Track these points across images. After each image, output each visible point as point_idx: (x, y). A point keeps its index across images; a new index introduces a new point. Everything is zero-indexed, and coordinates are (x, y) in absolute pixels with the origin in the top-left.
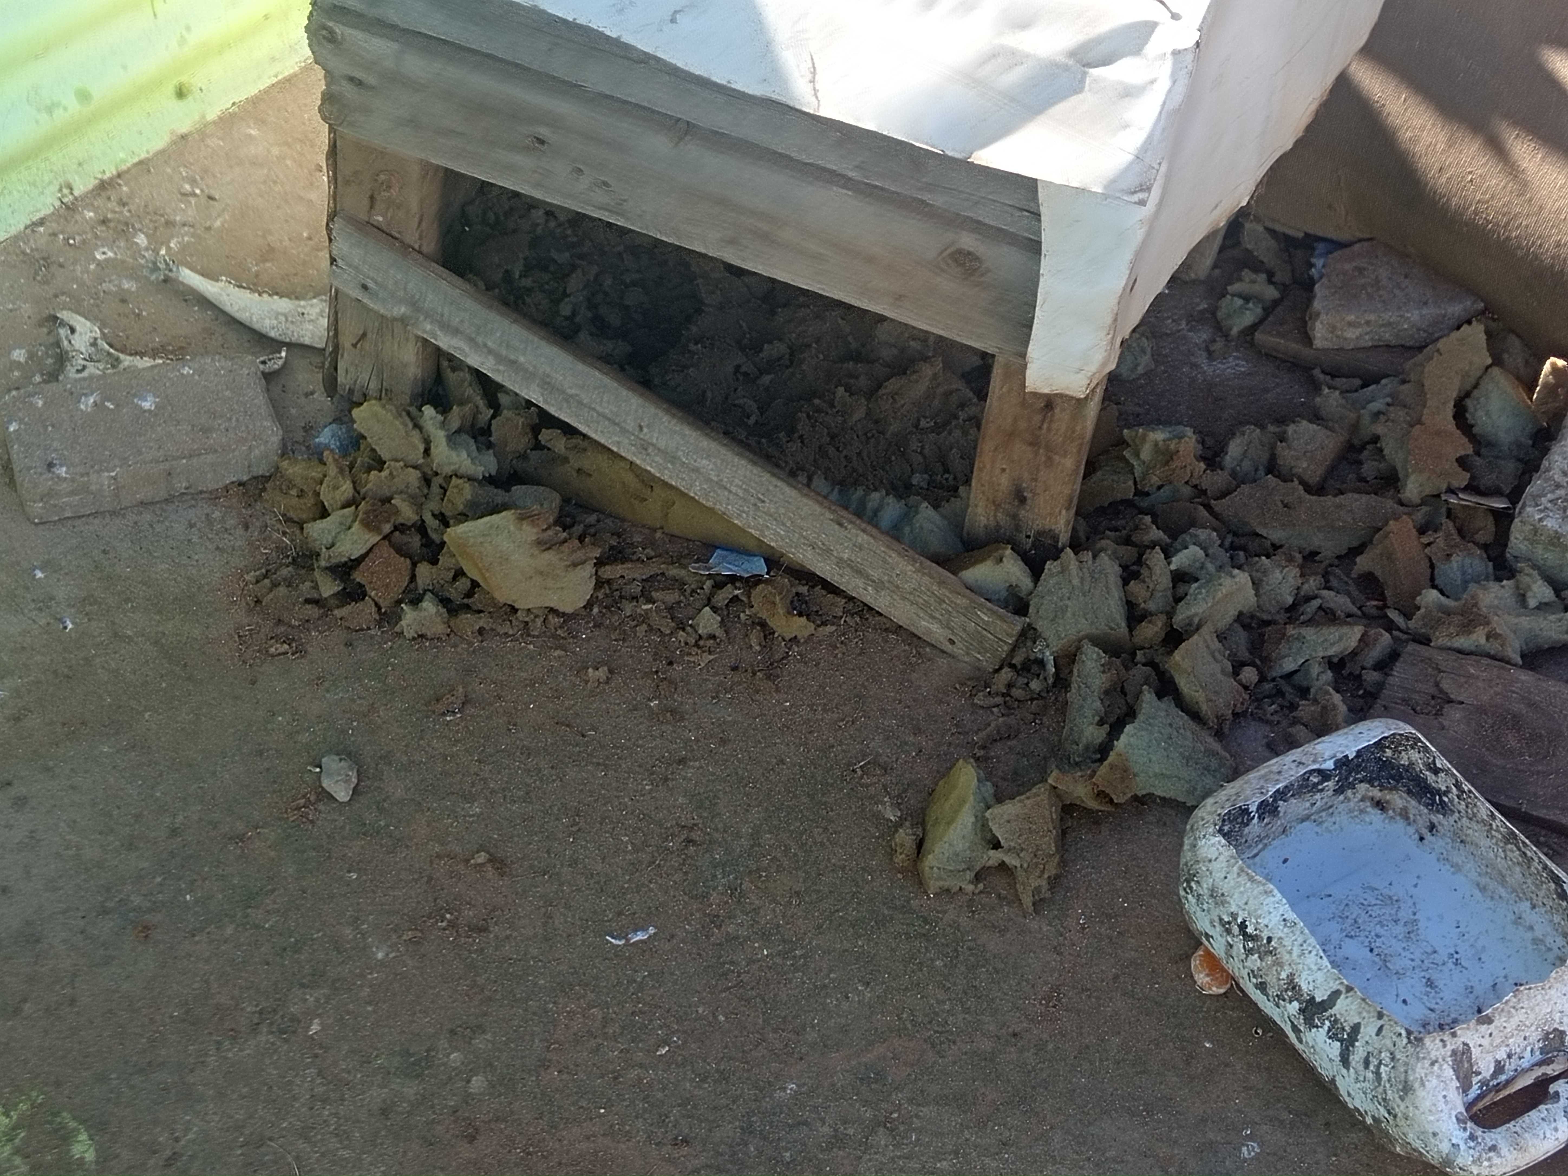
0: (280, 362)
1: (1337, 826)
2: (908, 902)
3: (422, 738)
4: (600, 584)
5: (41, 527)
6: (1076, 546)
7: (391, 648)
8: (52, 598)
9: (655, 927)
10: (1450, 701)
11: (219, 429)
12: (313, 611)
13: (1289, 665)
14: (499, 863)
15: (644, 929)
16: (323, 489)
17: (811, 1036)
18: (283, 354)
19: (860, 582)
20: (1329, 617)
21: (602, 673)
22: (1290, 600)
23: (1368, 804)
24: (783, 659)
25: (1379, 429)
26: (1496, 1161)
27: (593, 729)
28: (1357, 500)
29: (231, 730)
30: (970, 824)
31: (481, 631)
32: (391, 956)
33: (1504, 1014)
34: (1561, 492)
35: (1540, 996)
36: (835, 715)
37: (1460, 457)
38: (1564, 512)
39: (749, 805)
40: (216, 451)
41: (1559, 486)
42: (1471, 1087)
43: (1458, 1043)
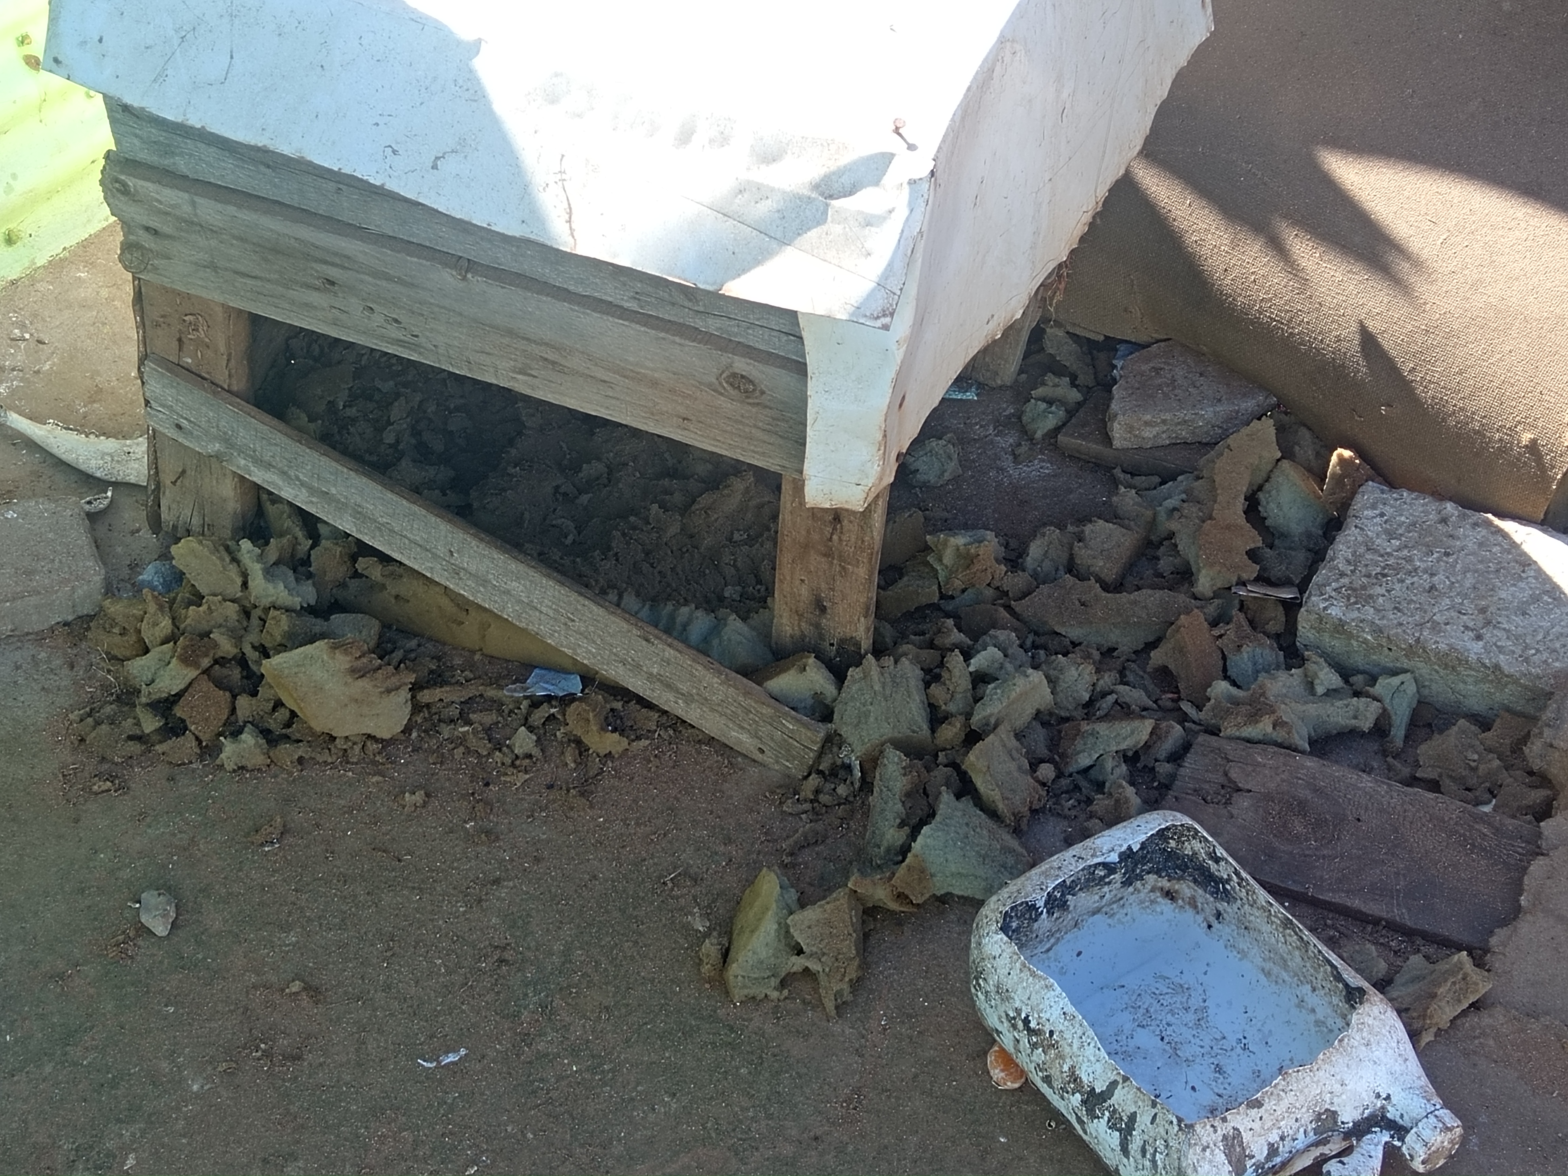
0: (106, 502)
1: (1129, 917)
2: (715, 1012)
3: (240, 870)
4: (417, 708)
6: (878, 651)
7: (212, 781)
9: (467, 1048)
10: (1239, 790)
11: (42, 571)
12: (135, 748)
13: (1084, 761)
14: (313, 991)
15: (456, 1051)
16: (144, 626)
17: (618, 1149)
18: (109, 494)
19: (671, 696)
20: (1124, 711)
21: (419, 796)
22: (1086, 697)
23: (1159, 894)
24: (597, 775)
25: (1173, 526)
27: (409, 853)
28: (1150, 596)
29: (54, 870)
30: (772, 932)
31: (300, 760)
32: (206, 1088)
33: (1274, 1097)
34: (1345, 581)
35: (1309, 1078)
36: (648, 829)
37: (1250, 550)
38: (1349, 600)
39: (561, 922)
40: (39, 593)
41: (1342, 574)
42: (1244, 1171)
43: (1228, 1128)
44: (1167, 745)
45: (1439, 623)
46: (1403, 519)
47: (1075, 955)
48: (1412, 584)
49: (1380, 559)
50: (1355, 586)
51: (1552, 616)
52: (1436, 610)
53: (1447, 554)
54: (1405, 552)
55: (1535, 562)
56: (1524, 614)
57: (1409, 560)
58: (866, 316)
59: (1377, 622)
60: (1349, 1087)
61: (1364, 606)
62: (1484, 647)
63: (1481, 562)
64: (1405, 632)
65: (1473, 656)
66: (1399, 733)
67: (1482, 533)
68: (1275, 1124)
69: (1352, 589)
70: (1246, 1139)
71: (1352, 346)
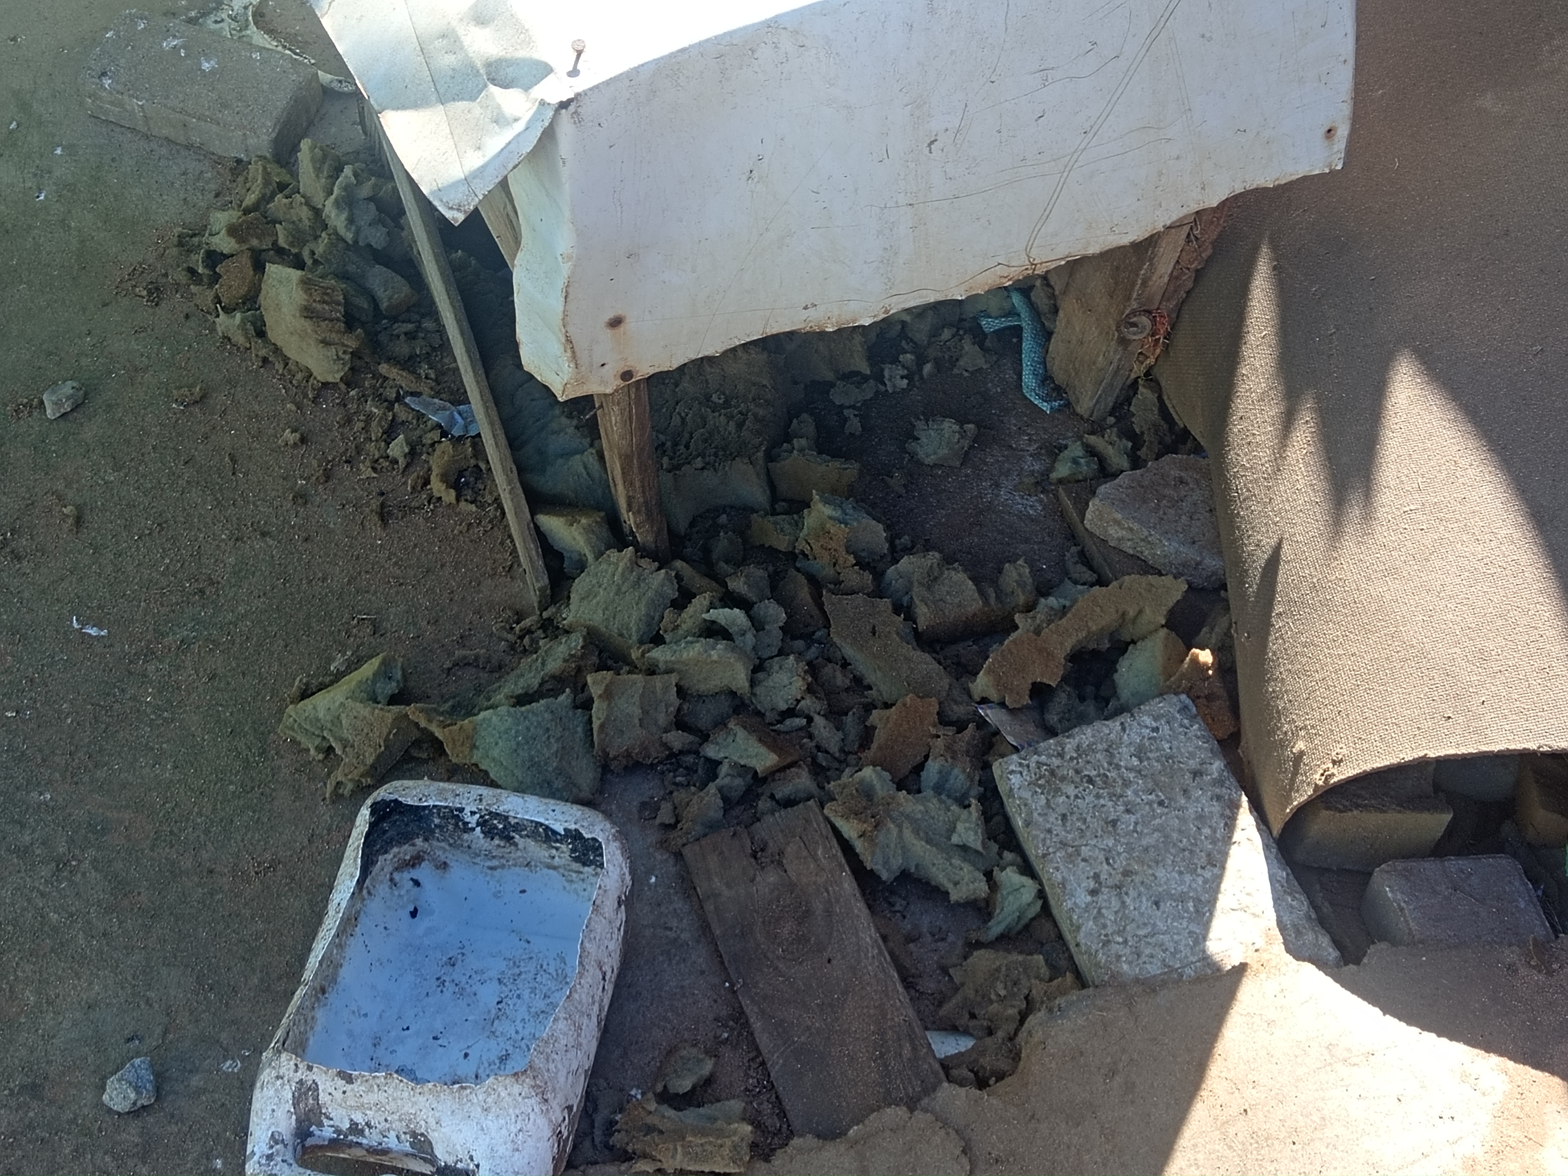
2: (270, 733)
3: (145, 409)
4: (377, 375)
5: (93, 119)
7: (207, 335)
8: (50, 172)
9: (109, 632)
10: (780, 864)
11: (234, 110)
13: (714, 753)
15: (99, 626)
17: (101, 774)
21: (296, 438)
22: (783, 706)
24: (418, 508)
27: (246, 474)
28: (926, 663)
29: (54, 328)
31: (265, 359)
33: (367, 1084)
34: (1056, 762)
35: (407, 1094)
36: (398, 572)
37: (1040, 683)
38: (1037, 780)
39: (264, 594)
40: (219, 124)
41: (1061, 755)
42: (320, 1125)
43: (309, 1077)
44: (783, 790)
45: (1079, 855)
46: (1167, 746)
47: (518, 890)
48: (1103, 806)
49: (1106, 765)
50: (1060, 773)
51: (1175, 924)
52: (1094, 842)
53: (1161, 803)
54: (1131, 776)
55: (1223, 868)
56: (1157, 904)
57: (1126, 784)
58: (442, 201)
59: (1035, 815)
60: (443, 1130)
61: (1042, 793)
62: (1087, 905)
63: (1180, 831)
64: (1044, 840)
65: (1069, 904)
66: (996, 928)
67: (1216, 807)
68: (361, 1107)
69: (1052, 773)
70: (323, 1098)
71: (1262, 557)
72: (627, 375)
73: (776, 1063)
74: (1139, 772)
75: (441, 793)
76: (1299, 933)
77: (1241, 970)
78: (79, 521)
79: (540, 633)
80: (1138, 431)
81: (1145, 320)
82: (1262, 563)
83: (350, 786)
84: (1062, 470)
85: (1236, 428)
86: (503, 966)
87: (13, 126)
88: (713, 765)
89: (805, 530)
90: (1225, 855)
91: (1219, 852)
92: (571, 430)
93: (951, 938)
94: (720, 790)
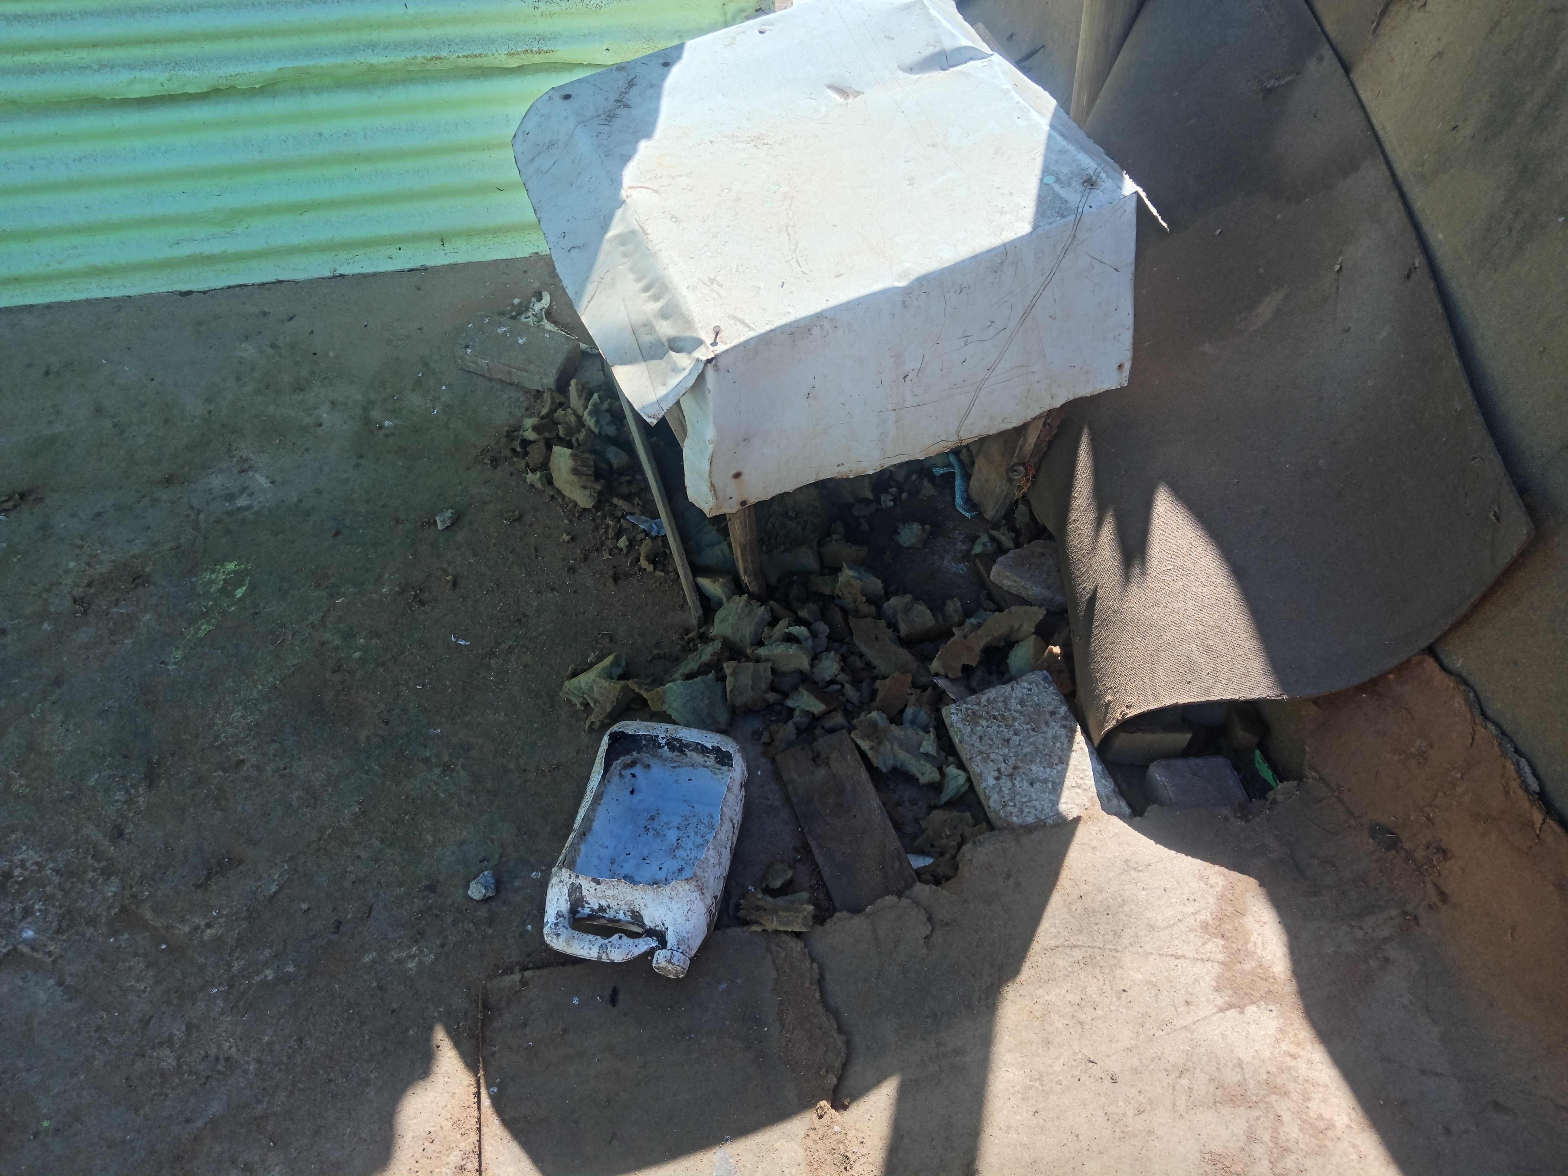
3: (489, 524)
5: (462, 370)
7: (522, 484)
8: (439, 399)
9: (471, 643)
11: (535, 364)
12: (510, 454)
13: (791, 704)
15: (466, 640)
17: (467, 719)
21: (569, 538)
22: (828, 678)
24: (633, 574)
25: (956, 631)
26: (554, 940)
27: (543, 558)
28: (905, 655)
29: (441, 481)
30: (592, 679)
32: (387, 593)
33: (607, 885)
34: (976, 708)
35: (629, 890)
36: (623, 609)
37: (968, 665)
38: (966, 718)
39: (553, 622)
40: (528, 372)
41: (979, 704)
42: (583, 907)
43: (577, 881)
44: (829, 724)
45: (989, 758)
46: (1036, 699)
48: (1002, 731)
49: (1003, 709)
50: (978, 713)
51: (1042, 795)
52: (997, 751)
53: (1033, 730)
54: (1017, 715)
55: (1067, 764)
56: (1032, 784)
58: (645, 413)
59: (965, 736)
60: (648, 909)
61: (969, 725)
62: (994, 785)
63: (1044, 745)
64: (970, 750)
65: (984, 785)
66: (944, 798)
67: (1063, 732)
68: (604, 897)
69: (974, 713)
70: (585, 892)
71: (1086, 596)
72: (743, 503)
73: (826, 872)
74: (1021, 713)
75: (646, 727)
76: (1109, 800)
77: (1078, 820)
78: (455, 584)
79: (698, 641)
80: (1018, 527)
81: (1021, 468)
82: (1087, 599)
83: (598, 724)
84: (978, 549)
85: (1071, 526)
86: (679, 820)
87: (420, 375)
88: (792, 710)
89: (839, 584)
90: (1068, 757)
91: (1065, 756)
92: (714, 532)
93: (920, 803)
94: (795, 724)
